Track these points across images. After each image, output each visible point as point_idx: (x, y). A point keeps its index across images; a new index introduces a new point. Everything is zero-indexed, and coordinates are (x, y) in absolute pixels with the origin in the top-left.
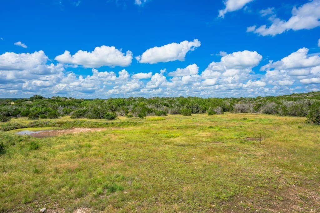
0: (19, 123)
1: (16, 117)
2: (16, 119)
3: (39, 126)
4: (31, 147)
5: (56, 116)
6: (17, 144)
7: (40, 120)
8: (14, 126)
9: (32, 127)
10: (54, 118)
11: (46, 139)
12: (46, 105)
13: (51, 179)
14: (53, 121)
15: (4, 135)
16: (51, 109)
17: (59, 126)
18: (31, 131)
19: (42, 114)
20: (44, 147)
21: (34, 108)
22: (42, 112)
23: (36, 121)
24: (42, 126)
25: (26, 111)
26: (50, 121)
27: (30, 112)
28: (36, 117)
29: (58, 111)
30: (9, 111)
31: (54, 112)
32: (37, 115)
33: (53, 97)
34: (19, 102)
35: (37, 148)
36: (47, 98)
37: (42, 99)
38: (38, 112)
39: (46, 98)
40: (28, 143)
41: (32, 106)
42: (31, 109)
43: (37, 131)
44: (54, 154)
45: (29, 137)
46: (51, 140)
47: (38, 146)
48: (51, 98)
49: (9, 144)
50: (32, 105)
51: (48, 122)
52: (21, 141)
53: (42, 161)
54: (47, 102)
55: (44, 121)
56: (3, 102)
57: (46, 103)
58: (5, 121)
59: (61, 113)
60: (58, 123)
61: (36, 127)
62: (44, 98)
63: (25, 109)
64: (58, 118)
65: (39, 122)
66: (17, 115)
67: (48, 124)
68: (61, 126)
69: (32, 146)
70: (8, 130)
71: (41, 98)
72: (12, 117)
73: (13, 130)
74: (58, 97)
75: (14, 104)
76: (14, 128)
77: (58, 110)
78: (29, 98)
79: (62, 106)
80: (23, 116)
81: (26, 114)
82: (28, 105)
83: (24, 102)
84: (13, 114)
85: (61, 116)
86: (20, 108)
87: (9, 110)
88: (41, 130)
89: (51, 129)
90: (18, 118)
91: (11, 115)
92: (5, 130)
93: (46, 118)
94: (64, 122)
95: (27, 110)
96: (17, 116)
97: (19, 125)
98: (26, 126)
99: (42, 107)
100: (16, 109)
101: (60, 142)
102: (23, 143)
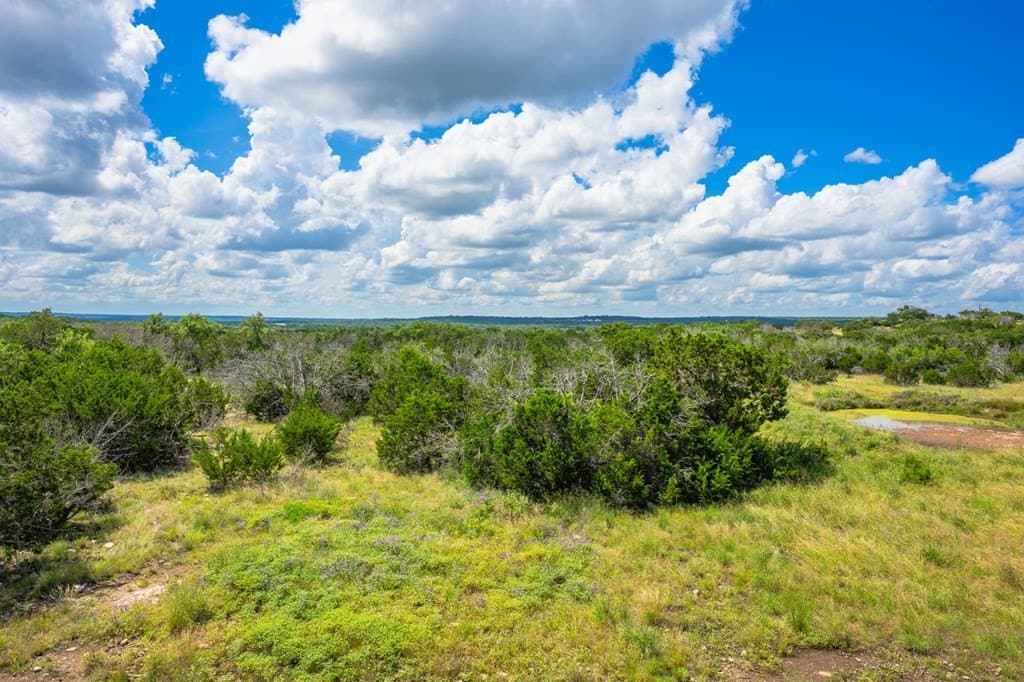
0: (859, 391)
1: (850, 373)
2: (849, 377)
3: (922, 406)
4: (905, 471)
5: (980, 379)
6: (862, 454)
7: (924, 389)
8: (848, 399)
9: (899, 407)
10: (973, 386)
11: (955, 455)
12: (941, 338)
13: (989, 602)
14: (969, 394)
15: (825, 422)
16: (961, 354)
17: (998, 417)
18: (894, 420)
19: (928, 369)
20: (950, 479)
21: (902, 347)
22: (928, 361)
23: (911, 389)
24: (932, 409)
25: (877, 358)
26: (959, 396)
27: (891, 361)
28: (909, 375)
29: (987, 362)
30: (830, 355)
31: (972, 364)
32: (912, 370)
33: (965, 313)
34: (856, 328)
35: (926, 479)
36: (944, 316)
37: (927, 319)
38: (916, 363)
39: (939, 317)
40: (895, 456)
41: (894, 342)
42: (893, 351)
43: (915, 422)
44: (993, 513)
45: (897, 440)
46: (974, 461)
47: (928, 471)
48: (959, 316)
49: (841, 450)
50: (894, 338)
51: (955, 397)
52: (872, 446)
53: (947, 527)
54: (942, 329)
55: (940, 394)
56: (812, 329)
57: (939, 334)
58: (822, 382)
59: (1001, 368)
60: (993, 405)
61: (912, 411)
62: (933, 315)
63: (875, 349)
64: (988, 387)
65: (923, 395)
66: (852, 367)
67: (955, 404)
68: (1004, 416)
69: (909, 470)
70: (832, 409)
71: (922, 315)
72: (837, 371)
73: (845, 411)
74: (986, 313)
75: (840, 333)
76: (848, 404)
77: (987, 359)
78: (883, 314)
79: (1002, 345)
80: (869, 371)
81: (879, 367)
82: (881, 339)
83: (868, 328)
84: (839, 364)
85: (999, 379)
86: (859, 347)
87: (831, 352)
88: (929, 422)
89: (963, 422)
90: (855, 376)
91: (836, 367)
92: (824, 408)
93: (942, 381)
94: (1017, 404)
95: (879, 353)
96: (852, 371)
97: (859, 397)
98: (882, 403)
99: (929, 347)
100: (848, 350)
101: (1008, 475)
102: (880, 455)
